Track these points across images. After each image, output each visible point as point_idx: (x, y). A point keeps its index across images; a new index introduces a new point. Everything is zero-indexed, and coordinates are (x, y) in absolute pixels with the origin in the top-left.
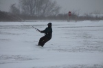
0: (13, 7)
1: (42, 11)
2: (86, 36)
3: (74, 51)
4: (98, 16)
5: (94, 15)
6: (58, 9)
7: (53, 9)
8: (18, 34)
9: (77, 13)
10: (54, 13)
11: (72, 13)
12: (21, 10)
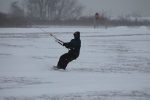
0: (14, 6)
1: (57, 13)
2: (120, 49)
3: (103, 71)
4: (139, 19)
5: (133, 19)
7: (73, 9)
8: (21, 47)
9: (107, 15)
10: (75, 15)
11: (100, 15)
12: (26, 10)
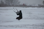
0: (2, 1)
1: (13, 3)
2: (30, 13)
3: (25, 19)
4: (35, 5)
5: (33, 5)
6: (19, 3)
7: (17, 2)
9: (26, 4)
10: (18, 4)
11: (25, 4)
12: (5, 3)
